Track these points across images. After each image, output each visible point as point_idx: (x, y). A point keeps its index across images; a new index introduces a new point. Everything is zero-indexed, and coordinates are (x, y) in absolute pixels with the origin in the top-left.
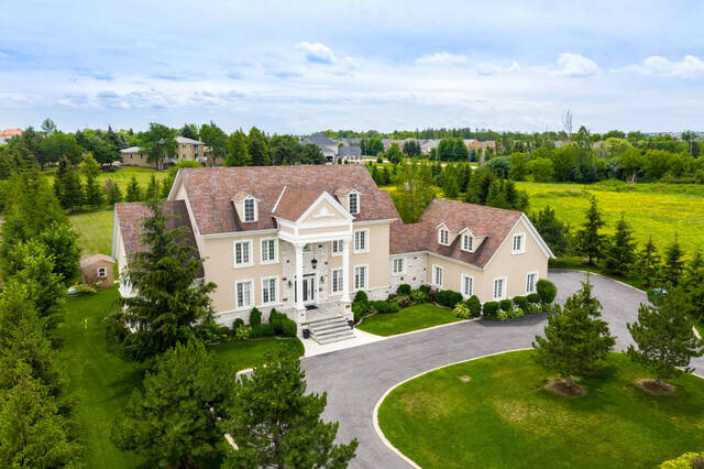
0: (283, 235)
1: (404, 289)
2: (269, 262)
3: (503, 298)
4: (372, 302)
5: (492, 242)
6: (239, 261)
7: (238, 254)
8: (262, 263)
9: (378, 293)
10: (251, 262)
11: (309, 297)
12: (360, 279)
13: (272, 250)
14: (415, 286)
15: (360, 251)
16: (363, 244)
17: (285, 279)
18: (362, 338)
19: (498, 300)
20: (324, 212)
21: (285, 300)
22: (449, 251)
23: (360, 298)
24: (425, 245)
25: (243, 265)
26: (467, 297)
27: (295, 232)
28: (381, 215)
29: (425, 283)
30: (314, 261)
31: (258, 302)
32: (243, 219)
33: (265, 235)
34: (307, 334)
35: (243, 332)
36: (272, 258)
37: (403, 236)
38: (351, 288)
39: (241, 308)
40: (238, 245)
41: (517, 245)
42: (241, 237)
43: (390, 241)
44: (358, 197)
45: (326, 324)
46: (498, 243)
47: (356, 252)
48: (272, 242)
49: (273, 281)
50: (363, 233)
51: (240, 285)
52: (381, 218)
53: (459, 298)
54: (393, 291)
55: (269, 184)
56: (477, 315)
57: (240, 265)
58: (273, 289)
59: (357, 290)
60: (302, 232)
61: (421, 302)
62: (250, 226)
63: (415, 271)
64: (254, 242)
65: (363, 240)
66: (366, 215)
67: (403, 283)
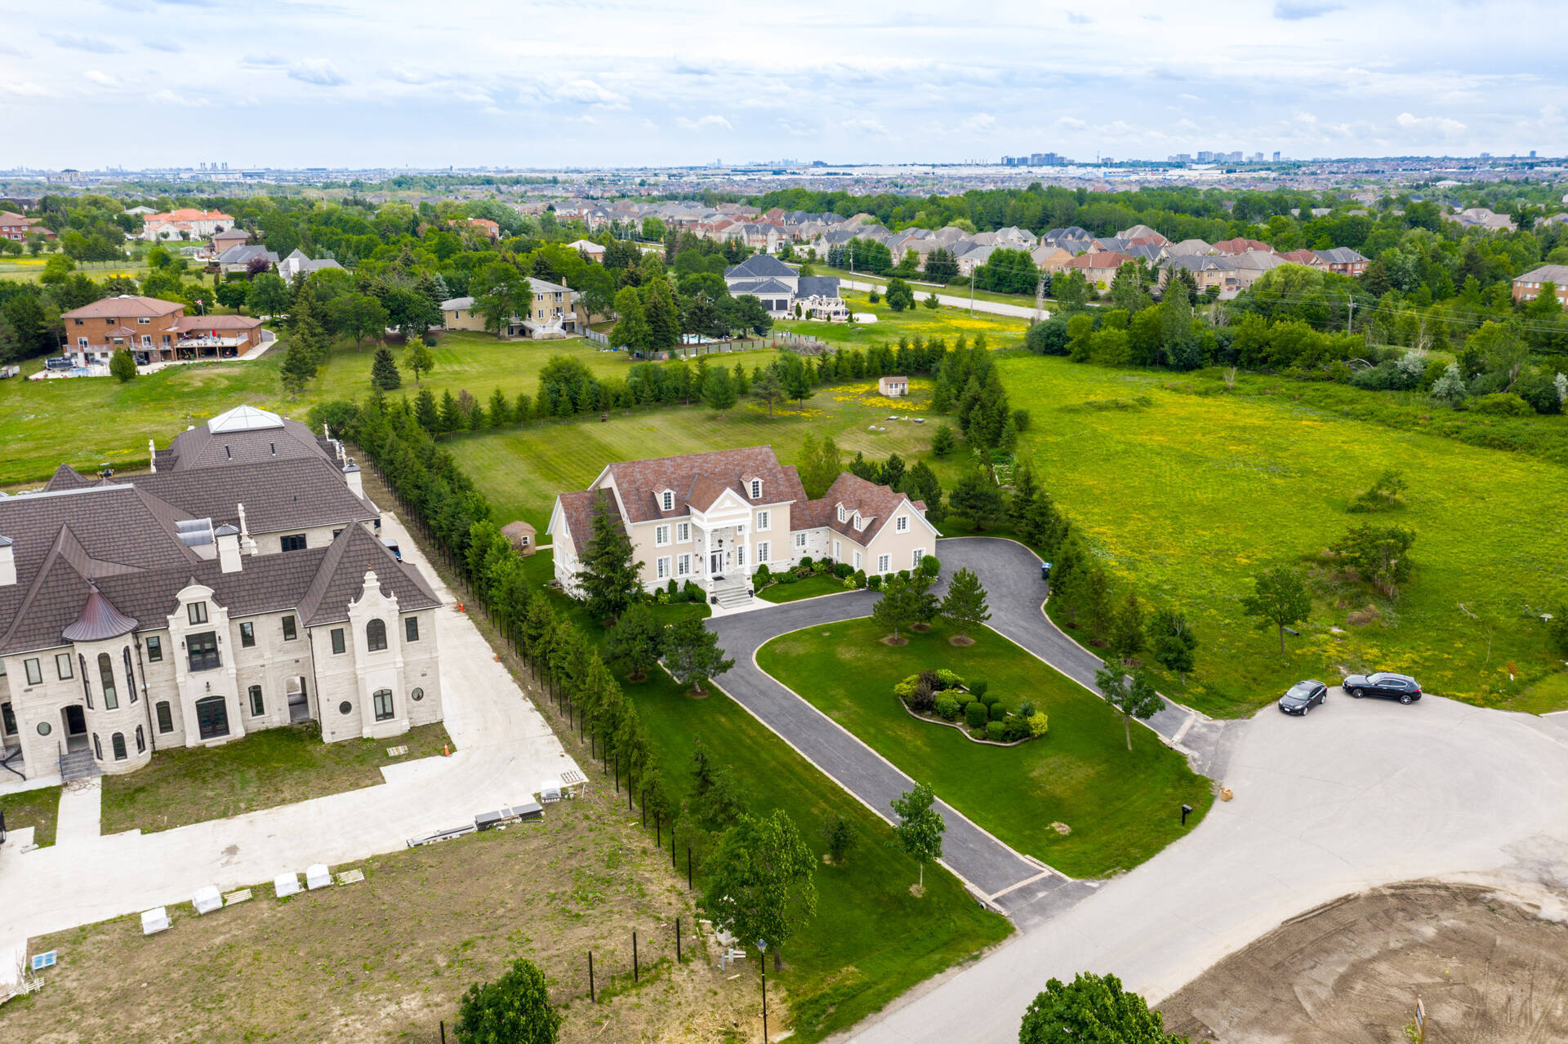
0: (695, 520)
1: (806, 562)
2: (684, 541)
3: (890, 571)
4: (774, 574)
5: (877, 523)
6: (659, 542)
7: (659, 536)
8: (678, 542)
9: (780, 565)
10: (669, 543)
11: (718, 569)
12: (763, 553)
13: (686, 532)
14: (816, 558)
15: (763, 529)
16: (765, 523)
17: (696, 555)
18: (759, 604)
19: (882, 574)
20: (728, 504)
21: (697, 572)
22: (847, 529)
23: (763, 569)
24: (828, 520)
25: (663, 544)
26: (856, 570)
27: (705, 520)
28: (780, 498)
29: (827, 556)
30: (720, 541)
31: (675, 574)
32: (663, 508)
33: (681, 520)
34: (714, 600)
35: (663, 598)
36: (686, 538)
37: (807, 512)
38: (753, 561)
39: (661, 579)
40: (659, 529)
41: (902, 523)
42: (661, 523)
43: (792, 518)
44: (760, 484)
45: (730, 593)
46: (882, 524)
47: (759, 530)
48: (686, 525)
49: (687, 557)
50: (766, 514)
51: (660, 560)
52: (782, 500)
53: (851, 570)
54: (796, 563)
55: (683, 473)
56: (863, 586)
57: (660, 545)
58: (687, 563)
59: (759, 563)
60: (709, 520)
61: (821, 574)
62: (667, 515)
63: (818, 544)
64: (671, 525)
65: (765, 520)
66: (768, 499)
67: (806, 555)
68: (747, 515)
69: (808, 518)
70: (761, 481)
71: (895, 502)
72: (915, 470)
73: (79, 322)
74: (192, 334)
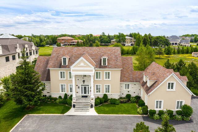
1: (128, 96)
2: (71, 79)
3: (161, 109)
4: (111, 99)
7: (61, 75)
9: (114, 95)
10: (66, 78)
11: (87, 93)
12: (108, 90)
15: (108, 79)
16: (109, 77)
17: (77, 85)
19: (158, 109)
20: (82, 64)
21: (77, 92)
22: (144, 85)
23: (105, 96)
26: (146, 104)
30: (84, 81)
31: (68, 91)
32: (62, 64)
34: (74, 106)
39: (62, 93)
40: (61, 72)
41: (171, 86)
42: (62, 70)
45: (82, 104)
47: (105, 79)
50: (109, 73)
51: (62, 85)
52: (116, 68)
54: (124, 96)
57: (62, 79)
59: (105, 93)
60: (73, 70)
61: (132, 102)
62: (65, 67)
64: (66, 72)
65: (109, 75)
66: (110, 66)
67: (129, 93)
68: (92, 71)
69: (131, 78)
70: (107, 59)
71: (168, 74)
72: (189, 65)
73: (59, 40)
74: (73, 42)
